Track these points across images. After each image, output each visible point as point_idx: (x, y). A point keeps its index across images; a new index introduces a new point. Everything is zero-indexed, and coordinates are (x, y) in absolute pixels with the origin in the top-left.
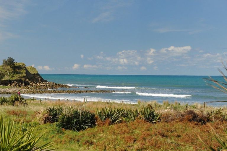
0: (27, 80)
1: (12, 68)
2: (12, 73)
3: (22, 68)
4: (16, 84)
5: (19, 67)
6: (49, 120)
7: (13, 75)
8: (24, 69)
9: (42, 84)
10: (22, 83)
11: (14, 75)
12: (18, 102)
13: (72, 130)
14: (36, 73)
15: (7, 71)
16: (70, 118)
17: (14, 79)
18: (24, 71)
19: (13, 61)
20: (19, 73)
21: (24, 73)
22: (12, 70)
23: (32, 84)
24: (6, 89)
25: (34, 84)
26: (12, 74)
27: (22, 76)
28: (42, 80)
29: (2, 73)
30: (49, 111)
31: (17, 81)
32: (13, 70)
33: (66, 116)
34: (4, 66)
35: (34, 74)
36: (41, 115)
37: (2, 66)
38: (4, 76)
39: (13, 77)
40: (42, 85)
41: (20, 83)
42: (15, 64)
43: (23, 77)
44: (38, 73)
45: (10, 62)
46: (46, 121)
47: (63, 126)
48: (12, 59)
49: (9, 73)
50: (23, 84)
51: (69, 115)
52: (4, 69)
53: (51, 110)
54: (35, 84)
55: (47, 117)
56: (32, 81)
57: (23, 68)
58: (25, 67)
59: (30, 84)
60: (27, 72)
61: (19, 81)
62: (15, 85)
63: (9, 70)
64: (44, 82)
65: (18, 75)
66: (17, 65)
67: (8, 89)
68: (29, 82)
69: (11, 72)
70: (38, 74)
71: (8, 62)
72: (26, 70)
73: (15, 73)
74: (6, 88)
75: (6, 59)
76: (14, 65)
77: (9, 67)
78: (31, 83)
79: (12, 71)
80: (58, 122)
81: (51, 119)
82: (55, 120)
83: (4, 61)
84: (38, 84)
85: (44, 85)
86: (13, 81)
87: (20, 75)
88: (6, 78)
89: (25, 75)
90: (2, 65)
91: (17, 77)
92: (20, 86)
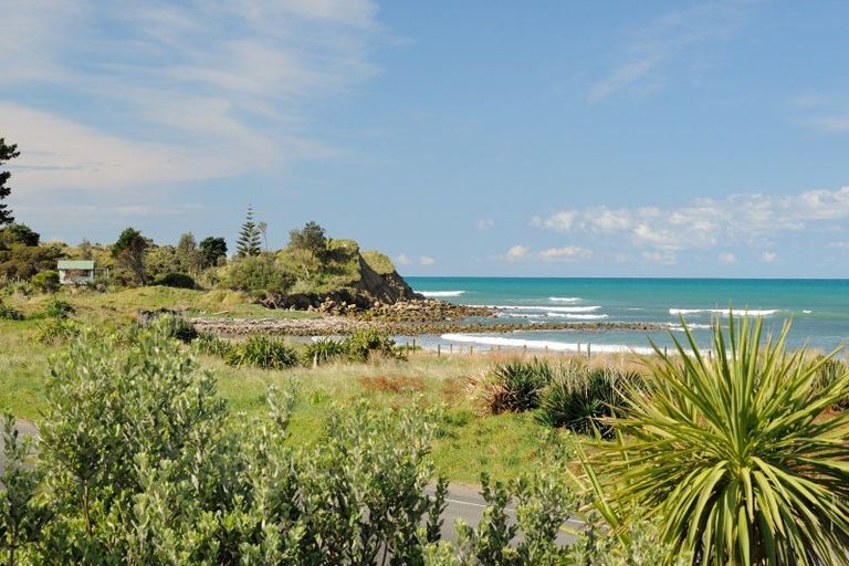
0: (365, 294)
1: (318, 255)
2: (317, 273)
3: (349, 258)
4: (332, 306)
5: (339, 255)
6: (506, 402)
7: (322, 276)
8: (356, 261)
9: (411, 306)
10: (348, 304)
11: (326, 279)
12: (379, 352)
13: (587, 434)
14: (391, 271)
15: (304, 266)
16: (579, 396)
17: (323, 290)
18: (353, 267)
19: (322, 234)
20: (341, 272)
21: (354, 271)
22: (317, 262)
23: (381, 306)
24: (306, 322)
25: (386, 306)
26: (318, 276)
27: (349, 281)
28: (409, 295)
29: (288, 271)
30: (506, 374)
31: (333, 297)
32: (320, 264)
33: (565, 388)
34: (292, 250)
35: (384, 276)
36: (479, 389)
37: (288, 252)
38: (295, 280)
39: (321, 283)
40: (411, 310)
41: (344, 303)
42: (327, 243)
43: (353, 284)
44: (395, 272)
45: (312, 238)
46: (498, 405)
47: (558, 423)
48: (318, 228)
49: (310, 272)
50: (354, 305)
51: (577, 386)
52: (293, 258)
53: (512, 373)
54: (390, 304)
55: (502, 395)
56: (380, 296)
57: (352, 255)
58: (357, 252)
59: (373, 306)
60: (365, 270)
61: (342, 296)
62: (329, 310)
63: (309, 263)
64: (414, 301)
65: (336, 278)
66: (333, 248)
67: (311, 321)
68: (371, 299)
69: (315, 269)
70: (395, 275)
71: (305, 237)
72: (362, 261)
73: (326, 271)
74: (305, 316)
75: (301, 228)
76: (324, 246)
77: (308, 254)
78: (377, 304)
79: (319, 267)
80: (540, 411)
81: (512, 402)
82: (526, 402)
83: (293, 234)
84: (399, 307)
85: (416, 307)
86: (323, 297)
87: (344, 278)
88: (300, 287)
89: (357, 277)
90: (287, 247)
91: (333, 283)
92: (342, 312)
